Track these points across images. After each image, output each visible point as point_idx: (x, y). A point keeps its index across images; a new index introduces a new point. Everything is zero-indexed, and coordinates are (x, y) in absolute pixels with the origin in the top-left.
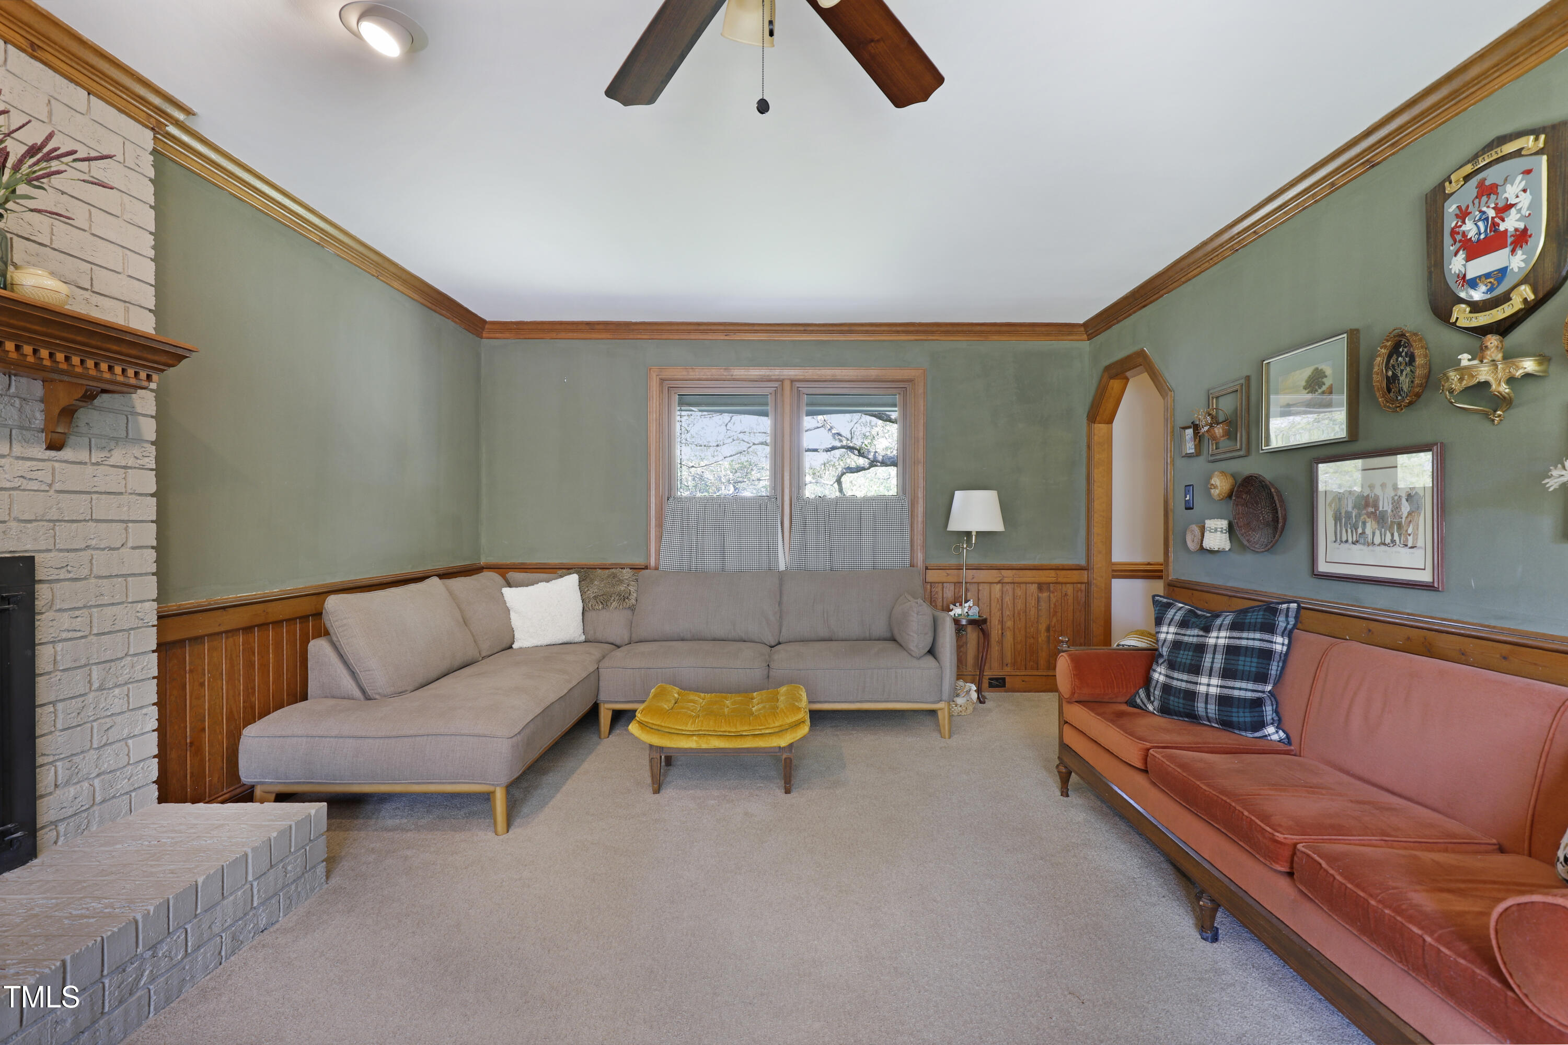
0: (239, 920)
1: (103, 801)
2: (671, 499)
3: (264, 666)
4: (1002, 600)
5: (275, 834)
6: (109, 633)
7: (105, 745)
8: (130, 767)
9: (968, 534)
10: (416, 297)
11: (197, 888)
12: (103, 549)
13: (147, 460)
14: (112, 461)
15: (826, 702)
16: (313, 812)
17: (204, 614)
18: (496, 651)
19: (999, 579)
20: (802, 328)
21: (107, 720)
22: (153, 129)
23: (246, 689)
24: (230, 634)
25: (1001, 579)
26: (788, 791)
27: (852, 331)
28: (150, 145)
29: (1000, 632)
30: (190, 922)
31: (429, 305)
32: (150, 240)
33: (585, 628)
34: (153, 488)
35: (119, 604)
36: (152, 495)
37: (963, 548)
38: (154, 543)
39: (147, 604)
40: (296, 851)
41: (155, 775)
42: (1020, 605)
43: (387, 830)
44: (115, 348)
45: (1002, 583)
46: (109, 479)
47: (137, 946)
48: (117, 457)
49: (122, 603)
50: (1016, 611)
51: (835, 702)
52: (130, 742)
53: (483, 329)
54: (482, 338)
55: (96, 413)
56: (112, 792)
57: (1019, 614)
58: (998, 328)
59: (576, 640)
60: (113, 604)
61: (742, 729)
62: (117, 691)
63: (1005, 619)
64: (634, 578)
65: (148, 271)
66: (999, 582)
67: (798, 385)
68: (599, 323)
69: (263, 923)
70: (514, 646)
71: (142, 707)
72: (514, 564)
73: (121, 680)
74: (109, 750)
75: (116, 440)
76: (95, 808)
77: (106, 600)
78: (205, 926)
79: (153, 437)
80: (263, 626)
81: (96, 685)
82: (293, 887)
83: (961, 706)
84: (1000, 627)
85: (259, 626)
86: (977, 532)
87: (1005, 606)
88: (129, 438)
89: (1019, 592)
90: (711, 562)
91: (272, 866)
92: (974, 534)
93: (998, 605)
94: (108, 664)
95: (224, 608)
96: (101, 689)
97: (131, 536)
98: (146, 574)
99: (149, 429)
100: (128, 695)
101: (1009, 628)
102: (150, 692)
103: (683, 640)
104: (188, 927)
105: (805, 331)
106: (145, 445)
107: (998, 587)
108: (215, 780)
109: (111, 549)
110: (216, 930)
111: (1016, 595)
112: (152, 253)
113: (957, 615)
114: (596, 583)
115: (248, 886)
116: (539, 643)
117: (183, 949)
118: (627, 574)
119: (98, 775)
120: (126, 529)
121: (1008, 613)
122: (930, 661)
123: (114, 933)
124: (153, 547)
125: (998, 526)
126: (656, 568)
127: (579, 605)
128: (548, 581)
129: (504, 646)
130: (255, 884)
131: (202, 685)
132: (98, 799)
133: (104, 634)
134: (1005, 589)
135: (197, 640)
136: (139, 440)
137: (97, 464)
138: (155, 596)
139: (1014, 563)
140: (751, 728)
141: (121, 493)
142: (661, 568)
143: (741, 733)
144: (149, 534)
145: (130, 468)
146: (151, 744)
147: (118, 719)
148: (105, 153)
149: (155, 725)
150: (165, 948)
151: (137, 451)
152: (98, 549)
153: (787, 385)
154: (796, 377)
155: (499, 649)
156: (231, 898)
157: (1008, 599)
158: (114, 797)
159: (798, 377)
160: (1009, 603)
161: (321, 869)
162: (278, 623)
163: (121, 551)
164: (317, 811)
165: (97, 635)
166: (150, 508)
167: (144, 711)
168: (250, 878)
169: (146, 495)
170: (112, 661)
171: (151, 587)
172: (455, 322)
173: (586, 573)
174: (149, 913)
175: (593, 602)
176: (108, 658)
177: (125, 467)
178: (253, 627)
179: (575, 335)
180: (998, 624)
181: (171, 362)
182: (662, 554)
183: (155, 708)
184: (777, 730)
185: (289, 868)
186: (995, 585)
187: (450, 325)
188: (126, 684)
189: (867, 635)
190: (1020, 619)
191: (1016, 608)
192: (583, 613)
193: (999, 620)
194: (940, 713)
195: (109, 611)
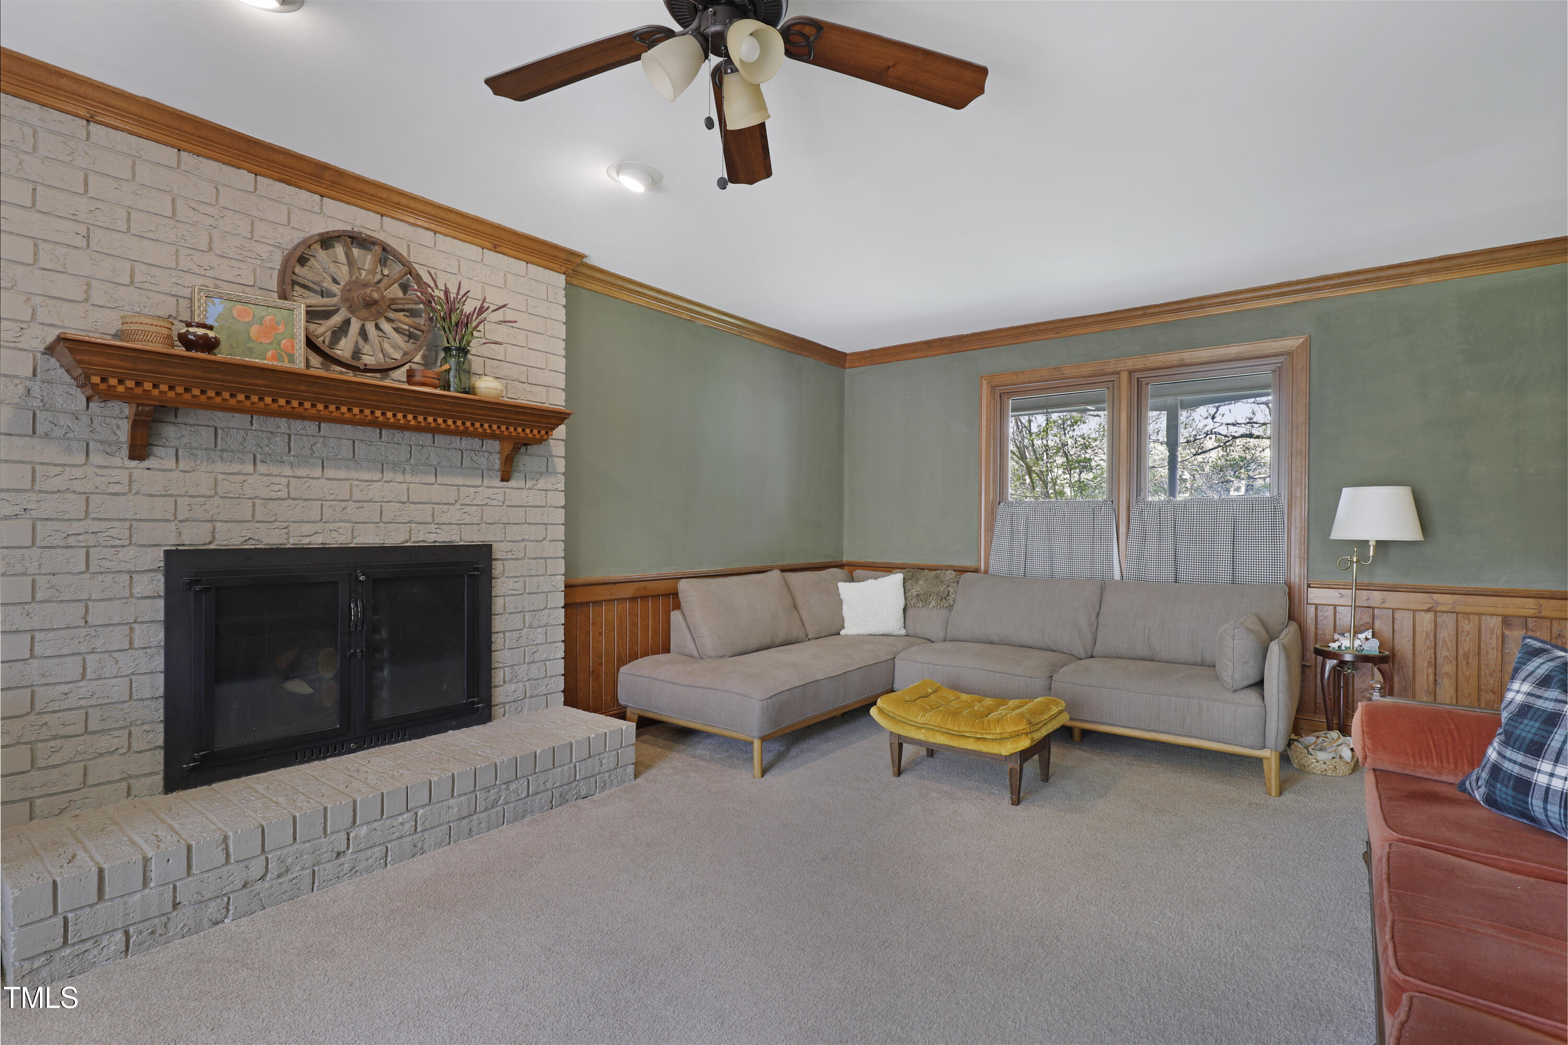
0: (565, 785)
1: (531, 697)
2: (1002, 504)
3: (645, 627)
4: (1435, 635)
5: (593, 736)
6: (535, 593)
7: (532, 662)
8: (547, 679)
9: (1365, 543)
10: (776, 345)
11: (535, 757)
12: (533, 541)
13: (559, 485)
14: (538, 487)
15: (1113, 725)
16: (624, 728)
17: (601, 586)
18: (823, 635)
19: (1429, 606)
20: (1140, 313)
21: (534, 647)
22: (564, 273)
23: (631, 640)
24: (620, 602)
25: (1433, 607)
26: (1017, 802)
27: (1204, 305)
28: (563, 284)
29: (1431, 678)
30: (531, 775)
31: (789, 349)
32: (563, 344)
33: (906, 624)
34: (563, 503)
35: (541, 575)
36: (562, 507)
37: (1352, 562)
38: (563, 538)
39: (559, 577)
40: (610, 751)
41: (562, 687)
42: (1467, 645)
43: (694, 757)
44: (523, 418)
45: (1436, 612)
46: (534, 497)
47: (496, 780)
48: (542, 484)
49: (543, 575)
50: (1461, 652)
51: (1123, 727)
52: (547, 663)
53: (845, 360)
54: (845, 368)
55: (529, 457)
56: (536, 692)
57: (1466, 656)
58: (1427, 266)
59: (896, 633)
60: (538, 576)
61: (966, 730)
62: (540, 630)
63: (1440, 661)
64: (956, 579)
65: (561, 364)
66: (1428, 610)
67: (1138, 375)
68: (934, 341)
69: (583, 793)
70: (843, 632)
71: (555, 642)
72: (867, 563)
73: (542, 623)
74: (534, 666)
75: (541, 474)
76: (527, 700)
77: (533, 572)
78: (541, 781)
79: (563, 470)
80: (644, 598)
81: (527, 625)
82: (607, 775)
83: (1325, 763)
84: (1431, 671)
85: (641, 597)
86: (1377, 542)
87: (1440, 643)
88: (548, 471)
89: (1466, 626)
90: (1038, 567)
91: (590, 756)
92: (1372, 543)
93: (1428, 642)
94: (534, 613)
95: (615, 583)
96: (530, 627)
97: (549, 533)
98: (558, 558)
99: (560, 465)
100: (546, 633)
101: (1447, 674)
102: (560, 634)
103: (991, 643)
104: (530, 778)
105: (1144, 315)
106: (558, 476)
107: (1429, 616)
108: (609, 699)
109: (537, 541)
110: (549, 785)
111: (1460, 629)
112: (563, 353)
113: (1343, 648)
114: (920, 582)
115: (572, 765)
116: (861, 632)
117: (526, 791)
118: (950, 574)
119: (528, 680)
120: (546, 529)
121: (1445, 653)
122: (1252, 697)
123: (482, 767)
124: (563, 541)
125: (1412, 532)
126: (986, 572)
127: (901, 602)
128: (876, 578)
129: (833, 631)
130: (578, 765)
131: (601, 634)
132: (528, 695)
133: (532, 593)
134: (1439, 620)
135: (598, 603)
136: (555, 473)
137: (530, 489)
138: (563, 572)
139: (1456, 585)
140: (973, 730)
141: (544, 507)
142: (990, 572)
143: (963, 734)
144: (560, 532)
145: (549, 490)
146: (560, 666)
147: (540, 647)
148: (501, 304)
149: (563, 655)
150: (514, 787)
151: (552, 480)
152: (529, 541)
153: (1124, 376)
154: (1134, 367)
155: (827, 633)
156: (560, 769)
157: (1446, 634)
158: (537, 696)
159: (1137, 367)
160: (1447, 639)
161: (630, 769)
162: (655, 597)
163: (543, 542)
164: (627, 728)
165: (528, 594)
166: (560, 516)
167: (556, 645)
168: (574, 760)
169: (559, 507)
170: (537, 611)
171: (561, 566)
172: (816, 359)
173: (912, 572)
174: (504, 762)
175: (915, 600)
176: (534, 609)
177: (546, 490)
178: (637, 598)
179: (916, 354)
180: (1428, 667)
181: (558, 422)
182: (991, 558)
183: (563, 644)
184: (998, 737)
185: (604, 761)
186: (1423, 613)
187: (810, 363)
188: (545, 626)
189: (1199, 659)
190: (1468, 663)
191: (1460, 648)
192: (905, 610)
193: (1429, 662)
194: (1265, 762)
195: (535, 579)
